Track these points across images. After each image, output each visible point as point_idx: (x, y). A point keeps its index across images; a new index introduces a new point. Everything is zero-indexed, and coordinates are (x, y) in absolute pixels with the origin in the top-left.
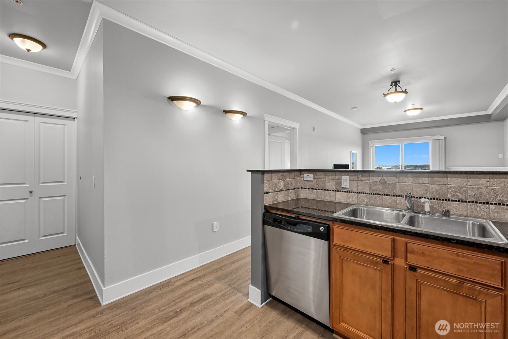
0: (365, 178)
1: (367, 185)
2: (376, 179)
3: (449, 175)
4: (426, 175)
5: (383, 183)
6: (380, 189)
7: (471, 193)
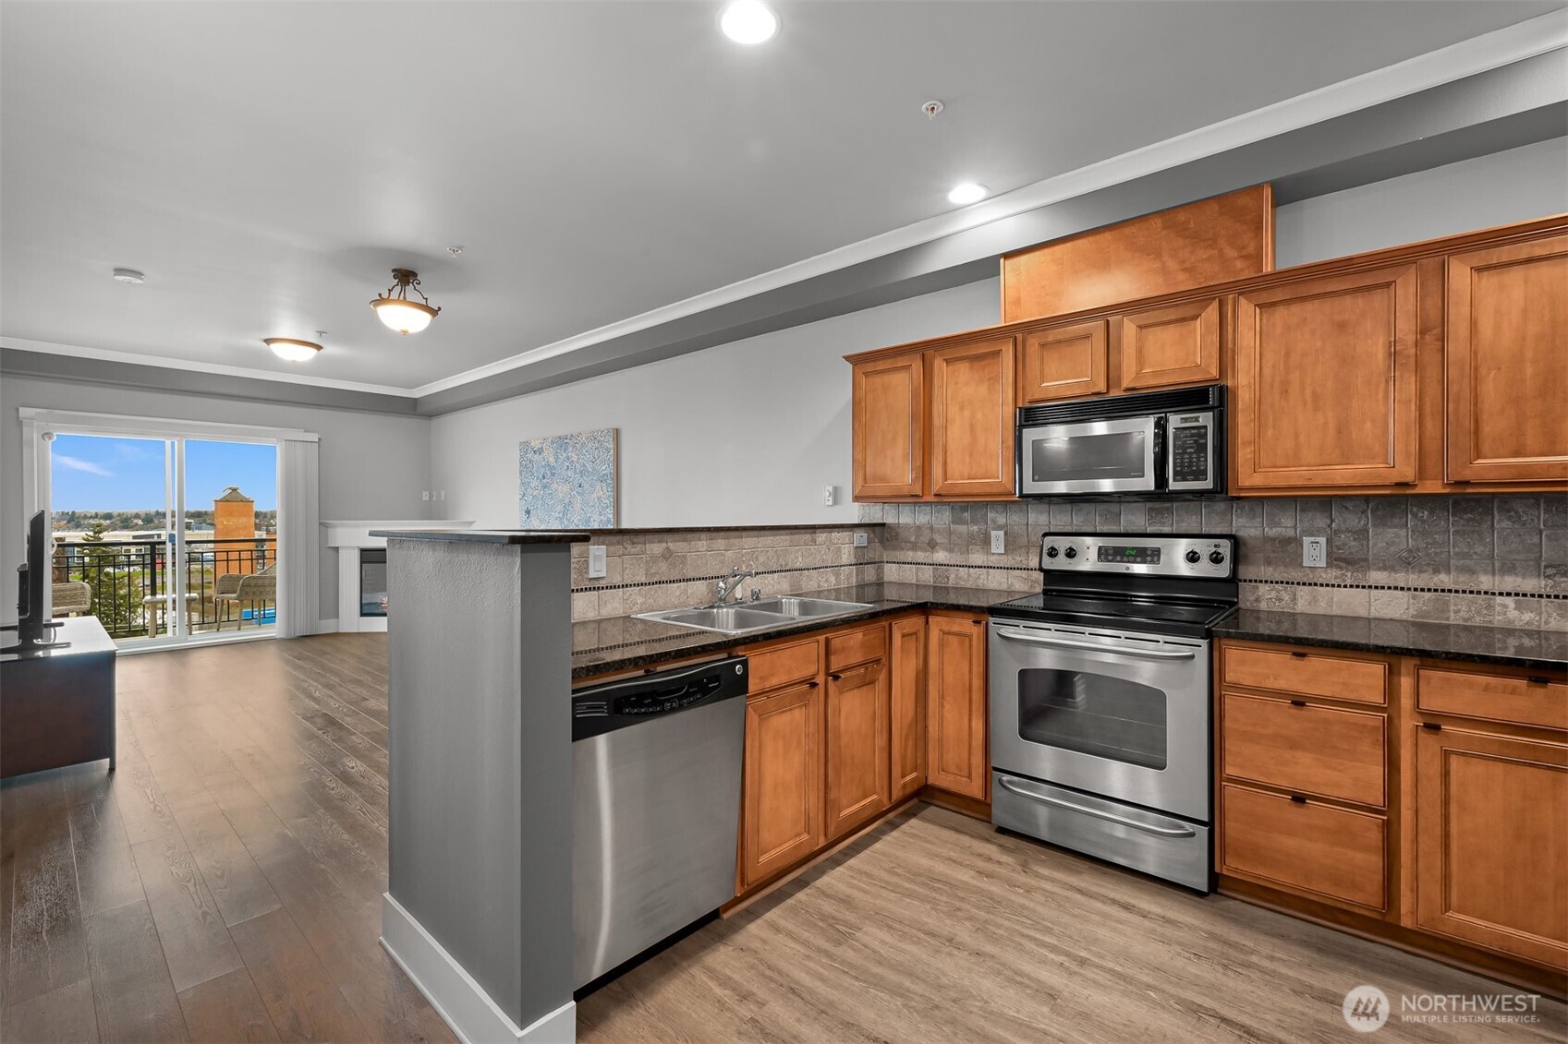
0: (639, 548)
1: (642, 565)
2: (656, 548)
3: (744, 533)
4: (722, 534)
5: (667, 555)
6: (663, 570)
7: (761, 559)
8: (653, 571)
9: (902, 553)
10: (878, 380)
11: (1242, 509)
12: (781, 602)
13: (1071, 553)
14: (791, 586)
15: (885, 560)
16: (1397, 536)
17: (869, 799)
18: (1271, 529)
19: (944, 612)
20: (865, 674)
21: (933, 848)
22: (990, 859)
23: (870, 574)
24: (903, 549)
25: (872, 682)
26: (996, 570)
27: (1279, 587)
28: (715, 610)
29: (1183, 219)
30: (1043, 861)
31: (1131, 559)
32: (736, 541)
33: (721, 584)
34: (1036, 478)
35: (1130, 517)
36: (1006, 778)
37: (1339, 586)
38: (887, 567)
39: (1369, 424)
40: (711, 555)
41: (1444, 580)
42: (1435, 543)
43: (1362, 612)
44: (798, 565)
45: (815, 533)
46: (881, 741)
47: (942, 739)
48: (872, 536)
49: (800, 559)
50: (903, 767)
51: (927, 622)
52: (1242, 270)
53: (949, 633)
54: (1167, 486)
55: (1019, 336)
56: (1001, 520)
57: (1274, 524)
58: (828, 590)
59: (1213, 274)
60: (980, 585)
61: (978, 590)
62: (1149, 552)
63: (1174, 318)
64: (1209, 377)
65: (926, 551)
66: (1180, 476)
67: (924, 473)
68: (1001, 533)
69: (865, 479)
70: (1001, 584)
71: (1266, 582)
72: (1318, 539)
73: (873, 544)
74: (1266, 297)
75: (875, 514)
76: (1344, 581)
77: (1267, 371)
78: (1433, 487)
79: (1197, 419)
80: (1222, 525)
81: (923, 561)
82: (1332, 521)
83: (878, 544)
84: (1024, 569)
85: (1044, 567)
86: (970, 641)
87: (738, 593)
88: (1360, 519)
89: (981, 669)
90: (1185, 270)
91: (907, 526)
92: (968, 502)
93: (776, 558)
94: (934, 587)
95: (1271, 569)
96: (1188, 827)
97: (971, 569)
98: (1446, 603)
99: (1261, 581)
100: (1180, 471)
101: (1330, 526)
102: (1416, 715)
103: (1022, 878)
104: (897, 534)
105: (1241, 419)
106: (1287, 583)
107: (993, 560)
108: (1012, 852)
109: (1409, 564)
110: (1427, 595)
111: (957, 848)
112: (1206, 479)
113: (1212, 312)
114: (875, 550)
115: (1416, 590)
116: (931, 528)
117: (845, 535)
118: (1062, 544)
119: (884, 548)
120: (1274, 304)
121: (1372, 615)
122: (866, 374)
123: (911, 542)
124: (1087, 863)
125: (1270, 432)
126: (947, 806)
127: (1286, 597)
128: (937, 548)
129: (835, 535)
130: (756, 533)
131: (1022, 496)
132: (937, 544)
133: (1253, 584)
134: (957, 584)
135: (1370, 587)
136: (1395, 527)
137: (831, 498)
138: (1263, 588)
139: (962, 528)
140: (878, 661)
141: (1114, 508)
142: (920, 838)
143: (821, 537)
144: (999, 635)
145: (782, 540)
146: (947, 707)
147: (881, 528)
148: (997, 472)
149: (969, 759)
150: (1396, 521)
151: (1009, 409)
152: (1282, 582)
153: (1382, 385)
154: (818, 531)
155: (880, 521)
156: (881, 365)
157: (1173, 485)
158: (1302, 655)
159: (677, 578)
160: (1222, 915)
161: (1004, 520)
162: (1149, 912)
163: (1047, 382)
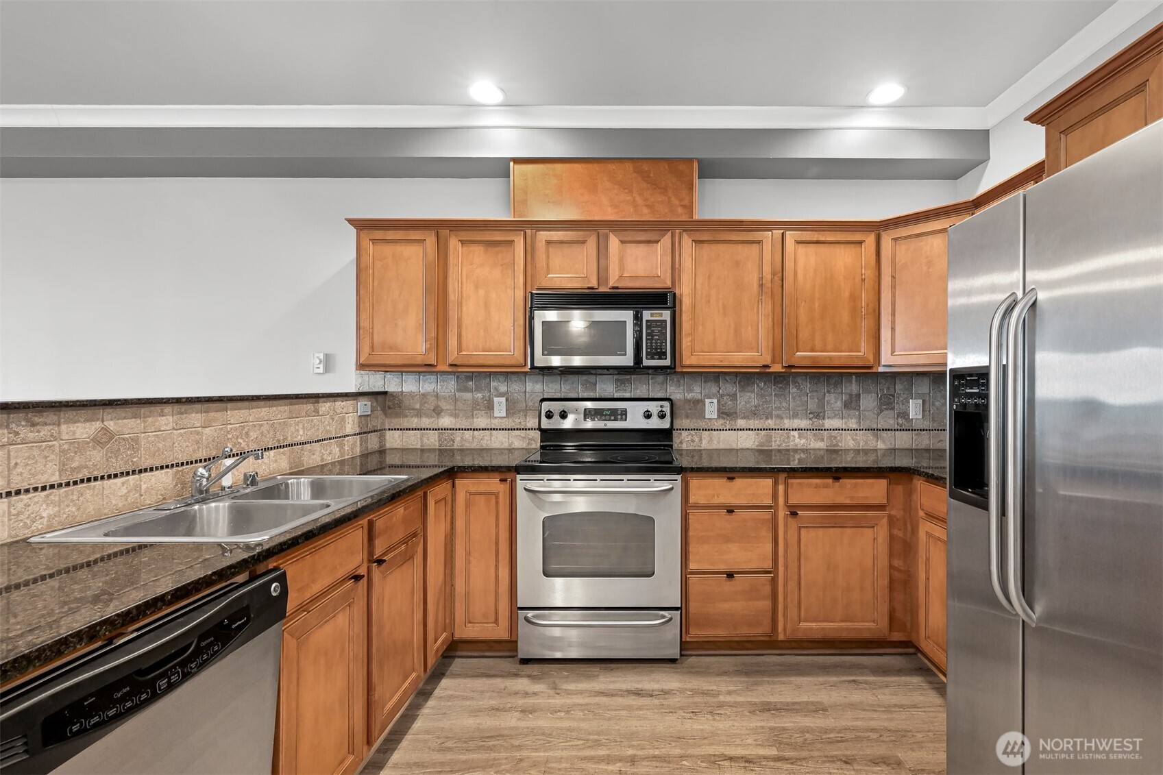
0: (44, 432)
1: (51, 456)
2: (82, 429)
3: (230, 405)
4: (198, 406)
5: (104, 439)
6: (96, 460)
7: (253, 435)
8: (75, 465)
9: (406, 419)
10: (388, 250)
11: (673, 380)
12: (287, 485)
13: (564, 415)
14: (291, 463)
15: (387, 427)
16: (750, 398)
17: (409, 680)
18: (689, 394)
19: (470, 475)
20: (406, 549)
21: (474, 704)
22: (527, 693)
23: (373, 442)
24: (407, 416)
25: (412, 557)
26: (498, 431)
27: (693, 432)
28: (196, 507)
29: (646, 169)
30: (567, 677)
31: (608, 417)
32: (218, 415)
33: (201, 471)
34: (546, 352)
35: (603, 386)
36: (530, 614)
37: (723, 430)
38: (388, 434)
39: (750, 328)
40: (181, 435)
41: (770, 423)
42: (766, 401)
43: (734, 446)
44: (299, 439)
45: (318, 402)
46: (418, 616)
47: (469, 594)
48: (375, 404)
49: (301, 432)
50: (436, 632)
51: (454, 486)
52: (682, 214)
53: (476, 493)
54: (642, 363)
55: (529, 232)
56: (503, 388)
57: (691, 391)
58: (332, 464)
59: (663, 214)
60: (484, 445)
61: (482, 450)
62: (619, 412)
63: (643, 239)
64: (665, 286)
65: (432, 417)
66: (651, 356)
67: (439, 343)
68: (503, 399)
69: (372, 347)
70: (503, 443)
71: (686, 430)
72: (713, 400)
73: (375, 412)
74: (699, 236)
75: (376, 382)
76: (726, 426)
77: (699, 286)
78: (777, 368)
79: (661, 315)
80: (661, 391)
81: (429, 427)
82: (720, 389)
83: (380, 412)
84: (523, 429)
85: (543, 427)
86: (497, 497)
87: (227, 481)
88: (733, 387)
89: (507, 522)
90: (647, 206)
91: (411, 395)
92: (473, 372)
93: (272, 432)
94: (440, 450)
95: (689, 421)
96: (667, 615)
97: (476, 432)
98: (771, 437)
99: (683, 430)
100: (650, 352)
101: (719, 392)
102: (785, 507)
103: (558, 701)
104: (401, 402)
105: (684, 317)
106: (697, 430)
107: (496, 423)
108: (541, 679)
109: (755, 414)
110: (763, 432)
111: (494, 694)
112: (666, 359)
113: (667, 239)
114: (377, 418)
115: (758, 430)
116: (437, 396)
117: (349, 403)
118: (556, 407)
119: (386, 415)
120: (702, 242)
121: (738, 448)
122: (374, 241)
123: (416, 409)
124: (598, 665)
125: (700, 328)
126: (470, 654)
127: (697, 439)
128: (442, 414)
129: (340, 404)
130: (246, 403)
131: (533, 367)
132: (442, 410)
133: (679, 432)
134: (462, 446)
135: (738, 429)
136: (749, 392)
137: (321, 366)
138: (684, 434)
139: (468, 396)
140: (415, 535)
141: (592, 378)
142: (457, 697)
143: (325, 406)
144: (525, 489)
145: (280, 412)
146: (473, 561)
147: (383, 396)
148: (509, 347)
149: (496, 606)
150: (749, 388)
151: (520, 293)
152: (694, 430)
153: (756, 304)
154: (321, 400)
155: (383, 390)
156: (391, 235)
157: (646, 362)
158: (731, 479)
159: (124, 470)
160: (691, 672)
161: (506, 388)
162: (653, 691)
163: (552, 274)
